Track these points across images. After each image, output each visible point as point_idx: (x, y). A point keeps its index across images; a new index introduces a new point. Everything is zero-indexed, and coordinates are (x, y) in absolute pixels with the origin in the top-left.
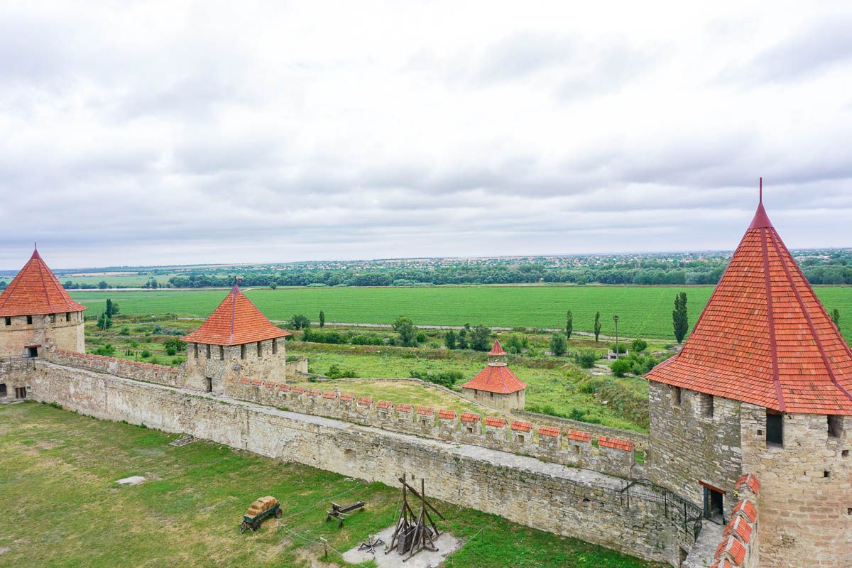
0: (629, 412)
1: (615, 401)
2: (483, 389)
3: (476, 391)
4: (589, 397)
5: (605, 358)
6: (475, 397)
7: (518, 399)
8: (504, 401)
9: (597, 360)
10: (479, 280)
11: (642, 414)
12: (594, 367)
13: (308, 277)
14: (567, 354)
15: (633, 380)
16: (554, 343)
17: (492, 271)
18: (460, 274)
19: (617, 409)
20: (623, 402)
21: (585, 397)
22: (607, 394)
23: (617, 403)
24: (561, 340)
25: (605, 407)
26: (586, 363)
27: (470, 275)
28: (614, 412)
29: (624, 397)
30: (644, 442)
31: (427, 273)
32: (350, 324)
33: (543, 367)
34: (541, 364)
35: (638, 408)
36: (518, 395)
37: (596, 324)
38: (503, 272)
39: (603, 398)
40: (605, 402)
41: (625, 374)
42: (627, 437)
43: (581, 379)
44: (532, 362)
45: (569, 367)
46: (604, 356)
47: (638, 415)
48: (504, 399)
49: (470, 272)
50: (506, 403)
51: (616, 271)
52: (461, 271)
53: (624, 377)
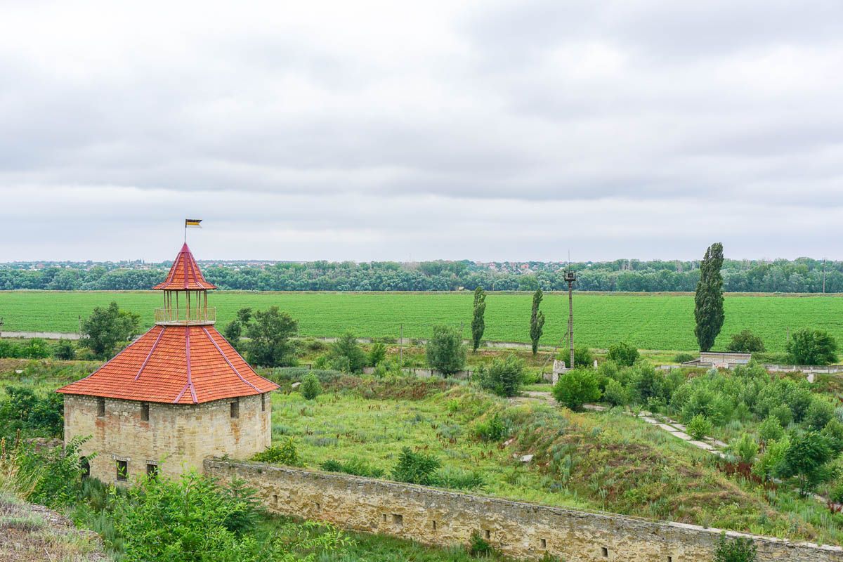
0: (586, 475)
1: (552, 453)
2: (123, 393)
3: (101, 400)
4: (493, 447)
5: (547, 381)
6: (98, 424)
7: (235, 428)
8: (181, 431)
9: (526, 383)
10: (347, 285)
11: (621, 477)
12: (520, 395)
13: (10, 276)
14: (465, 375)
15: (605, 416)
16: (436, 348)
17: (371, 272)
18: (311, 276)
19: (555, 471)
20: (572, 451)
21: (478, 449)
22: (534, 439)
23: (556, 455)
24: (451, 342)
25: (526, 468)
26: (500, 386)
27: (328, 277)
28: (546, 478)
29: (577, 440)
30: (615, 542)
31: (247, 273)
32: (16, 335)
33: (400, 396)
34: (399, 390)
35: (611, 464)
36: (234, 412)
37: (534, 316)
38: (391, 273)
39: (524, 450)
40: (528, 458)
41: (586, 406)
42: (559, 525)
43: (481, 414)
44: (377, 386)
45: (458, 393)
46: (546, 376)
47: (610, 482)
48: (180, 421)
49: (330, 273)
50: (186, 437)
51: (590, 273)
52: (314, 271)
53: (584, 410)
